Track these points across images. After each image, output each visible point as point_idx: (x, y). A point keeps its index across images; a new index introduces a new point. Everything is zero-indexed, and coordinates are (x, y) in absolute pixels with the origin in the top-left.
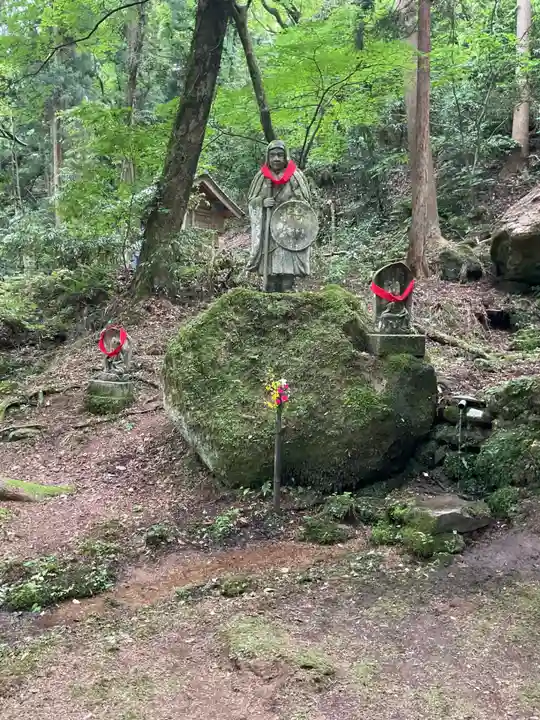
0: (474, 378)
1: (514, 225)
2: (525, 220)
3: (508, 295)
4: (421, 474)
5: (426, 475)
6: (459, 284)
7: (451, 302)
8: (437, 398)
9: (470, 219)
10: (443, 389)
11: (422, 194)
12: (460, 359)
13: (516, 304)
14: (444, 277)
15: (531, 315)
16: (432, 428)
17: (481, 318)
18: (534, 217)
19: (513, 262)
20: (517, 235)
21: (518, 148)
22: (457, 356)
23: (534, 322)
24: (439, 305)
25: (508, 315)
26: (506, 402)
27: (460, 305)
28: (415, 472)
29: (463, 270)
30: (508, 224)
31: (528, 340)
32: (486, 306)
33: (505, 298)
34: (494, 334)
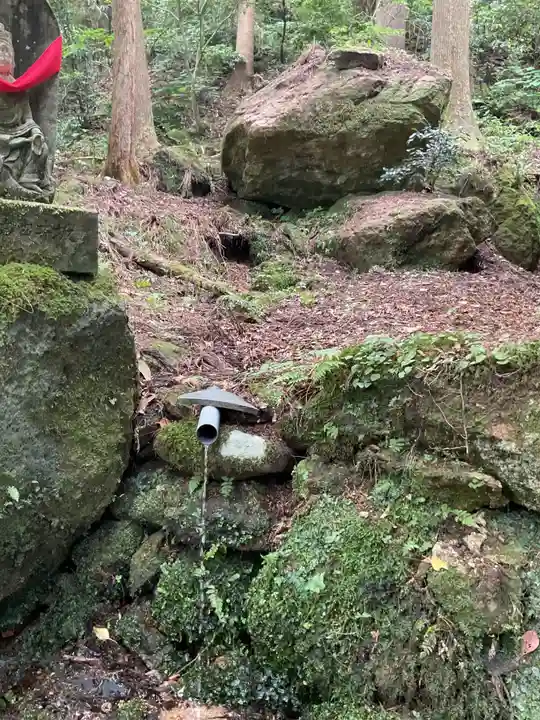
0: (223, 336)
1: (254, 117)
2: (267, 110)
3: (247, 216)
4: (89, 631)
5: (103, 634)
6: (180, 199)
7: (171, 217)
8: (137, 398)
9: (192, 135)
10: (154, 369)
11: (127, 58)
12: (188, 299)
13: (258, 227)
14: (162, 188)
15: (277, 243)
16: (120, 489)
17: (212, 245)
18: (279, 106)
19: (251, 170)
20: (258, 130)
21: (241, 64)
22: (183, 294)
23: (280, 252)
24: (154, 219)
25: (247, 242)
26: (329, 408)
27: (183, 222)
28: (72, 626)
29: (187, 179)
30: (246, 116)
31: (277, 276)
32: (219, 229)
33: (243, 219)
34: (231, 267)
